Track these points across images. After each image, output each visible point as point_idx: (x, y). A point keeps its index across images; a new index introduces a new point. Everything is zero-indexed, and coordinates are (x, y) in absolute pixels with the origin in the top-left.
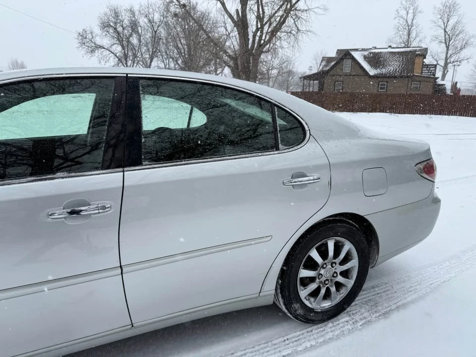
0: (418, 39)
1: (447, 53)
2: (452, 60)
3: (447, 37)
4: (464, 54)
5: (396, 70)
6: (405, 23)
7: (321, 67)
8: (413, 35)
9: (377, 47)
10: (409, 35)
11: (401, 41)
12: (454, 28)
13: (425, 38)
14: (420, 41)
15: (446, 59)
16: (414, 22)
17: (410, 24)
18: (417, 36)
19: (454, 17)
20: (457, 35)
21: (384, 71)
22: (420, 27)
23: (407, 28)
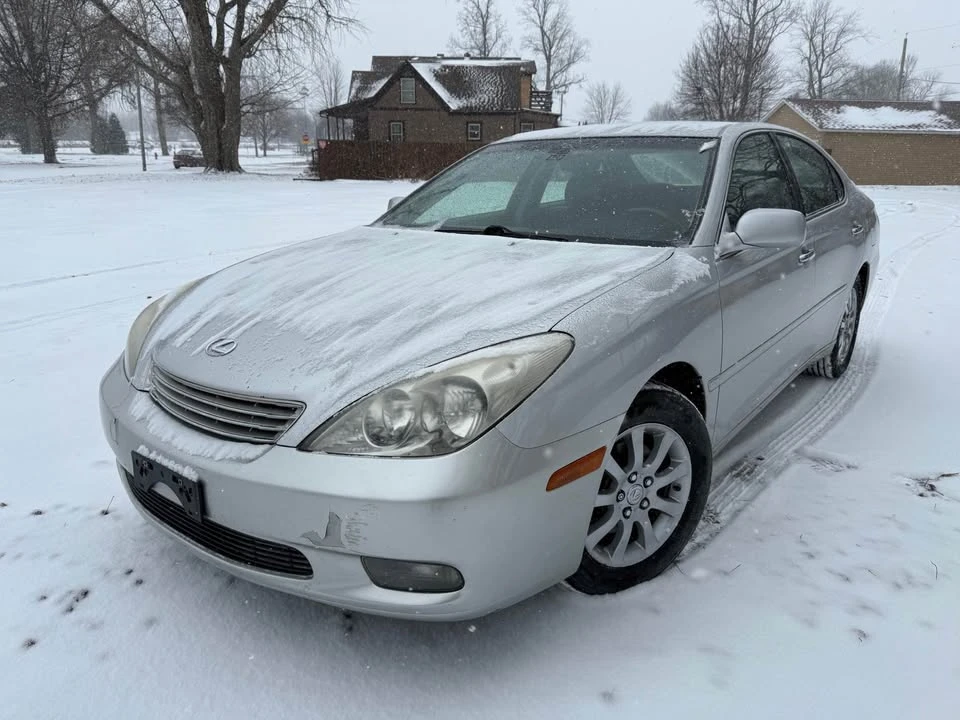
0: (500, 42)
1: (549, 69)
2: (556, 82)
3: (546, 40)
4: (574, 71)
5: (493, 99)
6: (476, 10)
7: (353, 91)
8: (492, 32)
9: (446, 56)
10: (484, 32)
11: (473, 44)
12: (554, 26)
13: (511, 40)
14: (505, 45)
15: (549, 81)
16: (492, 9)
17: (484, 13)
18: (498, 36)
19: (553, 6)
20: (561, 39)
21: (473, 101)
22: (502, 19)
23: (480, 19)
